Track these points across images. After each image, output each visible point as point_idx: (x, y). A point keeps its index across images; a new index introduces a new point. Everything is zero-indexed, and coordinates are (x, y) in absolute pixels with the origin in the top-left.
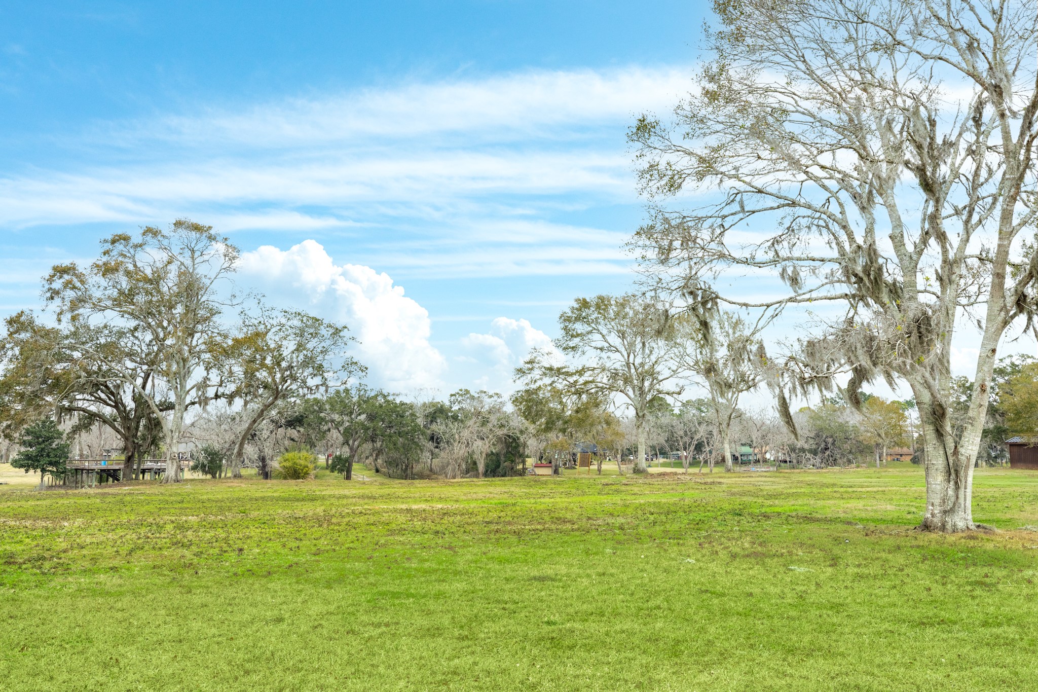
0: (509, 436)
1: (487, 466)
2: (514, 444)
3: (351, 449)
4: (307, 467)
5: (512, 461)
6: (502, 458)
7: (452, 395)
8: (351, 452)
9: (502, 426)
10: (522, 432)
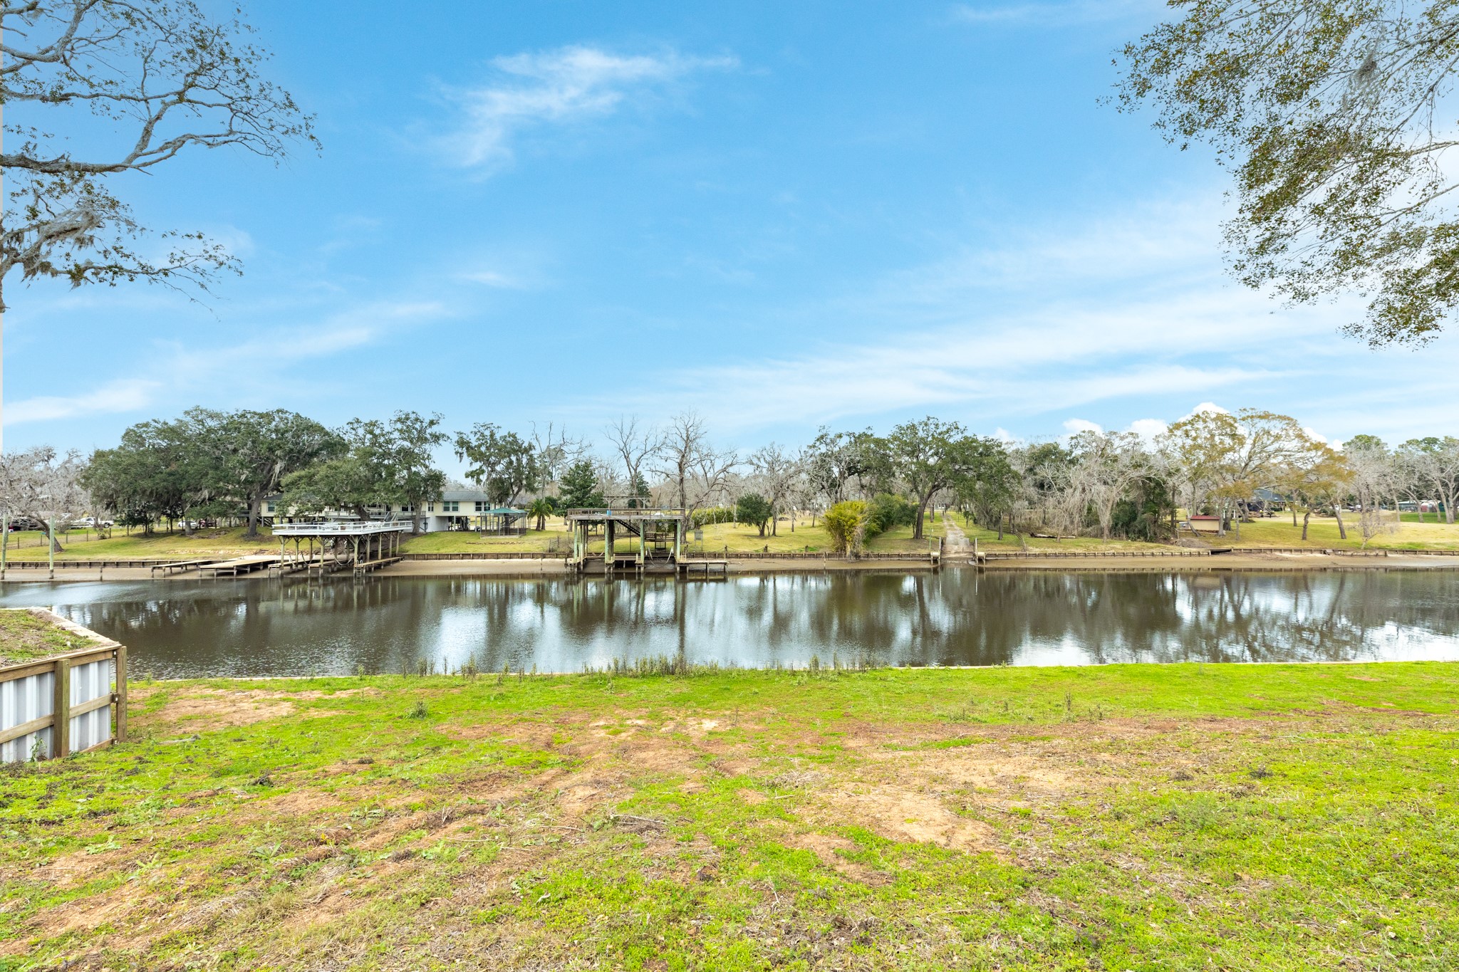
0: (1149, 479)
1: (1116, 519)
2: (1157, 491)
3: (921, 497)
4: (855, 519)
5: (1155, 512)
6: (1140, 508)
7: (1072, 438)
8: (921, 500)
9: (1137, 466)
10: (1170, 474)
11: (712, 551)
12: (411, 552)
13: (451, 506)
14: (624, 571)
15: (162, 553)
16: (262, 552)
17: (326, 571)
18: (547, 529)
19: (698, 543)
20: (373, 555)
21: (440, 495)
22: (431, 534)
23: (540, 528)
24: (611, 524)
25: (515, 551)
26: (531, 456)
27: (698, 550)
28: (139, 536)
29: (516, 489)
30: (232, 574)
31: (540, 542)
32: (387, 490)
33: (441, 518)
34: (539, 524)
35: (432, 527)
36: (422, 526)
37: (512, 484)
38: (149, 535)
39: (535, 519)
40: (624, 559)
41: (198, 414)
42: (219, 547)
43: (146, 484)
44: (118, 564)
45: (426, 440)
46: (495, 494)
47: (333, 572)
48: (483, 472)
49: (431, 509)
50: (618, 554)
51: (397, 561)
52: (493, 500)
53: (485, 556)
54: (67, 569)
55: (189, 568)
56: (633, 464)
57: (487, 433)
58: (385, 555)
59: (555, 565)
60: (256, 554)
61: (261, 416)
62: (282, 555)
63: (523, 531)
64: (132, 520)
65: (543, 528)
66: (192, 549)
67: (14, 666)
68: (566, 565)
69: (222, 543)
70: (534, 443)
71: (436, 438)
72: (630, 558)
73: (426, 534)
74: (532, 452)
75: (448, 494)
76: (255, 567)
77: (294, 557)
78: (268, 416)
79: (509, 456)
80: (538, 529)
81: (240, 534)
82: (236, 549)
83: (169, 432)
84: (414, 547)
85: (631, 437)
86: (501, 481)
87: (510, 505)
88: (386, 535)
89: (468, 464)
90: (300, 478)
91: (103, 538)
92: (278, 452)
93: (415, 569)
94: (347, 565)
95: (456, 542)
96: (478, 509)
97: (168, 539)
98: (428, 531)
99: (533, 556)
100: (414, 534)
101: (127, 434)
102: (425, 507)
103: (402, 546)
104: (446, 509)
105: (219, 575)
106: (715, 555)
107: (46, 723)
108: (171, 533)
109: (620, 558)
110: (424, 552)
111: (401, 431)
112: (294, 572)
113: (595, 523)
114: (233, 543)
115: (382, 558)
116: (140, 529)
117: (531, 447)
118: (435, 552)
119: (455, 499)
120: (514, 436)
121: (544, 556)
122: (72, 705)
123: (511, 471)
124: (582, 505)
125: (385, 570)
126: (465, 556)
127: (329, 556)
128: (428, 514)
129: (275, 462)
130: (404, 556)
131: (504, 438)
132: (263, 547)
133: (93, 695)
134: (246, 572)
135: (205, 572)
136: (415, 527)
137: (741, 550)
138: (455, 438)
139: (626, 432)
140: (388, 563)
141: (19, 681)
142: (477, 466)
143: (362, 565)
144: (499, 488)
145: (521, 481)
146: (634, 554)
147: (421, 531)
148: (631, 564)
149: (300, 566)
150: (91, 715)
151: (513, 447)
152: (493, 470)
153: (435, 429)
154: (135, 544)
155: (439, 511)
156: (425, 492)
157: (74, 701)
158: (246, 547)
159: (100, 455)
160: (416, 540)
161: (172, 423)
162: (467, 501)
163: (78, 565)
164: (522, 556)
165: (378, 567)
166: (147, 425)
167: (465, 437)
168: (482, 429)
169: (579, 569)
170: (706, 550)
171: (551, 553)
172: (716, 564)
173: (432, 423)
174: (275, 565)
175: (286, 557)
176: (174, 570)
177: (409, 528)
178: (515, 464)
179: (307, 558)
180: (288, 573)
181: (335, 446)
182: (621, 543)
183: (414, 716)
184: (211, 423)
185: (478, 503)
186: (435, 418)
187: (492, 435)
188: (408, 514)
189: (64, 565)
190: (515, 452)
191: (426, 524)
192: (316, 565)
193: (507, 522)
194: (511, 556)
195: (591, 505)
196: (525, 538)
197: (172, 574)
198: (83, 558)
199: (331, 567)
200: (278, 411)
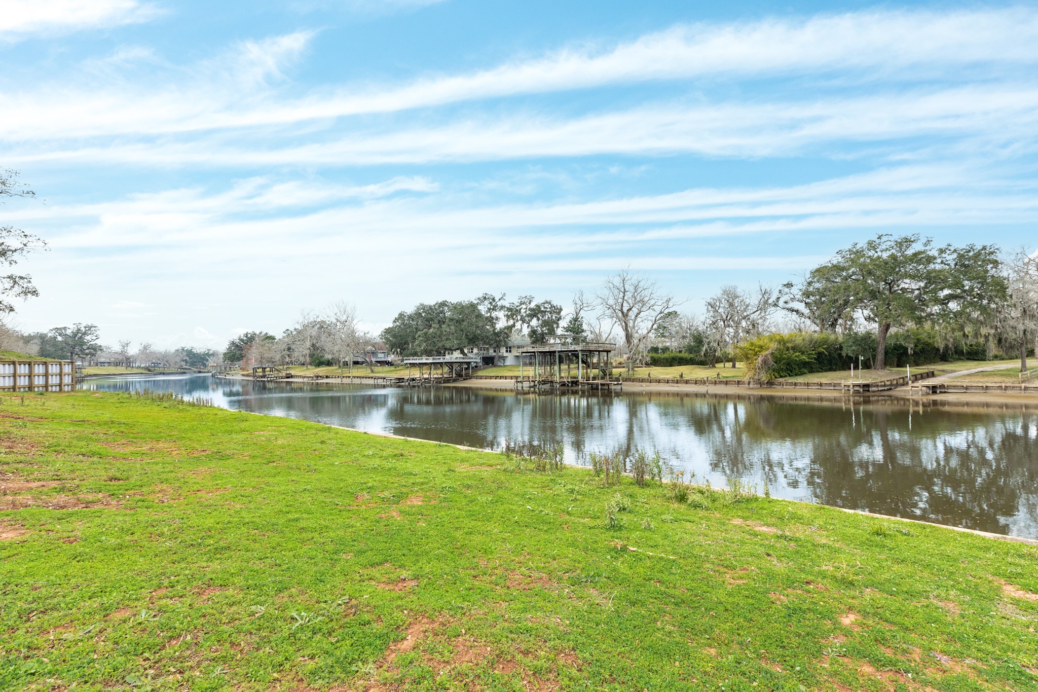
11: (639, 376)
12: (475, 375)
33: (517, 357)
35: (510, 362)
49: (509, 351)
73: (502, 366)
98: (506, 364)
102: (503, 350)
103: (478, 371)
118: (486, 375)
128: (506, 354)
130: (472, 377)
136: (496, 362)
147: (500, 364)
191: (504, 360)
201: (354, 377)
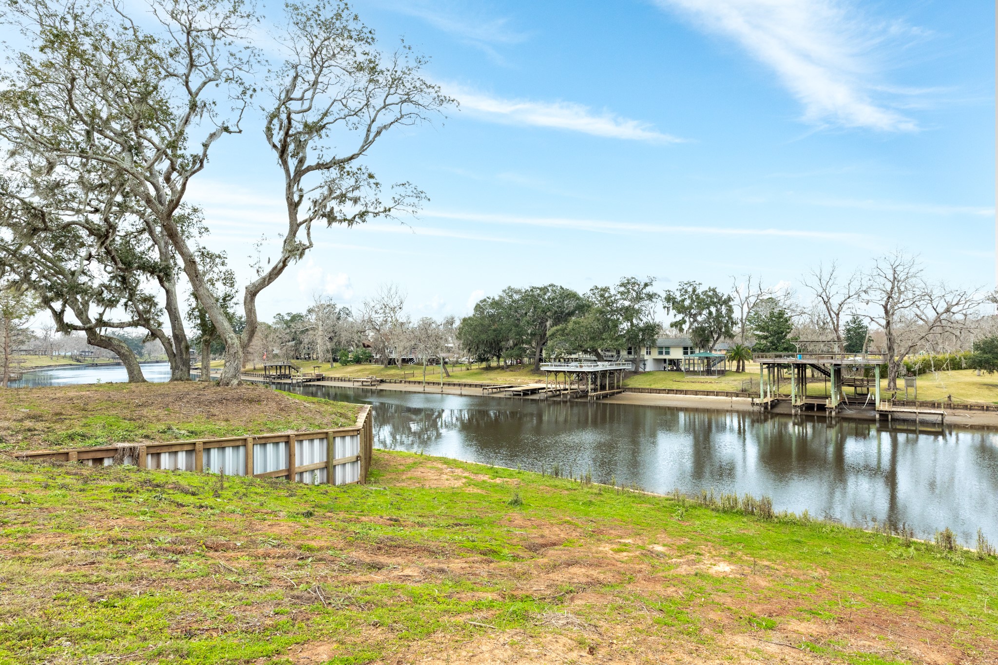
11: (930, 399)
12: (630, 387)
13: (664, 351)
14: (816, 413)
15: (491, 379)
16: (540, 381)
17: (572, 397)
18: (746, 371)
19: (911, 390)
20: (603, 388)
21: (654, 341)
22: (649, 372)
23: (740, 370)
24: (801, 367)
25: (711, 389)
26: (730, 307)
27: (911, 398)
28: (483, 369)
29: (716, 336)
30: (520, 395)
31: (736, 383)
32: (612, 339)
33: (657, 361)
34: (738, 367)
35: (650, 367)
36: (642, 366)
37: (711, 332)
38: (489, 369)
39: (735, 363)
40: (816, 402)
41: (510, 291)
42: (519, 377)
43: (484, 337)
44: (470, 385)
45: (641, 299)
46: (698, 340)
47: (577, 398)
48: (685, 322)
49: (649, 353)
50: (807, 397)
51: (620, 392)
52: (696, 345)
53: (686, 392)
54: (450, 387)
55: (501, 389)
56: (835, 309)
57: (690, 289)
58: (611, 388)
59: (743, 403)
60: (536, 382)
61: (541, 289)
62: (548, 384)
63: (722, 373)
64: (481, 360)
65: (743, 370)
66: (505, 378)
67: (308, 432)
68: (753, 404)
69: (520, 375)
70: (734, 295)
71: (650, 297)
72: (820, 402)
73: (645, 373)
74: (731, 303)
75: (660, 341)
76: (534, 391)
77: (554, 386)
78: (544, 290)
79: (708, 308)
80: (738, 371)
81: (530, 369)
82: (526, 379)
83: (496, 304)
84: (635, 382)
85: (830, 284)
86: (703, 329)
87: (711, 349)
88: (612, 372)
89: (673, 316)
90: (557, 331)
91: (468, 369)
92: (548, 314)
93: (631, 399)
94: (585, 394)
95: (665, 379)
96: (685, 353)
97: (496, 372)
98: (646, 370)
99: (727, 394)
100: (636, 372)
101: (476, 307)
102: (644, 352)
103: (625, 381)
104: (661, 353)
105: (514, 395)
106: (933, 405)
107: (323, 465)
108: (499, 368)
109: (810, 401)
110: (640, 387)
111: (622, 293)
112: (554, 396)
113: (787, 366)
114: (526, 375)
115: (609, 390)
116: (484, 365)
117: (730, 299)
118: (648, 387)
119: (667, 344)
120: (714, 290)
121: (737, 395)
122: (337, 458)
123: (711, 320)
124: (776, 349)
125: (610, 399)
126: (670, 391)
127: (575, 386)
128: (646, 357)
129: (547, 320)
130: (626, 389)
131: (705, 293)
132: (541, 378)
133: (348, 454)
134: (528, 394)
135: (507, 393)
136: (637, 368)
137: (971, 401)
138: (664, 295)
139: (825, 278)
140: (613, 394)
141: (312, 440)
142: (680, 317)
143: (593, 394)
144: (700, 335)
145: (720, 329)
146: (827, 398)
147: (641, 370)
148: (822, 408)
149: (558, 393)
150: (347, 465)
151: (713, 299)
152: (695, 320)
153: (649, 290)
154: (481, 374)
155: (655, 354)
156: (643, 340)
157: (338, 456)
158: (532, 378)
159: (465, 320)
160: (636, 377)
161: (497, 298)
162: (676, 346)
163: (454, 385)
164: (717, 394)
165: (605, 396)
166: (485, 300)
167: (672, 294)
168: (685, 286)
169: (766, 408)
170: (921, 398)
171: (744, 392)
172: (931, 415)
173: (646, 285)
174: (542, 391)
175: (549, 386)
176: (495, 390)
177: (629, 367)
178: (714, 315)
179: (562, 387)
180: (551, 397)
181: (583, 307)
182: (815, 387)
183: (511, 503)
184: (516, 297)
185: (685, 348)
186: (648, 281)
187: (694, 291)
188: (631, 357)
189: (449, 385)
190: (714, 304)
191: (644, 364)
192: (566, 392)
193: (708, 364)
194: (708, 393)
195: (786, 349)
196: (723, 378)
197: (493, 393)
198: (456, 381)
199: (576, 394)
200: (550, 286)
201: (428, 383)
